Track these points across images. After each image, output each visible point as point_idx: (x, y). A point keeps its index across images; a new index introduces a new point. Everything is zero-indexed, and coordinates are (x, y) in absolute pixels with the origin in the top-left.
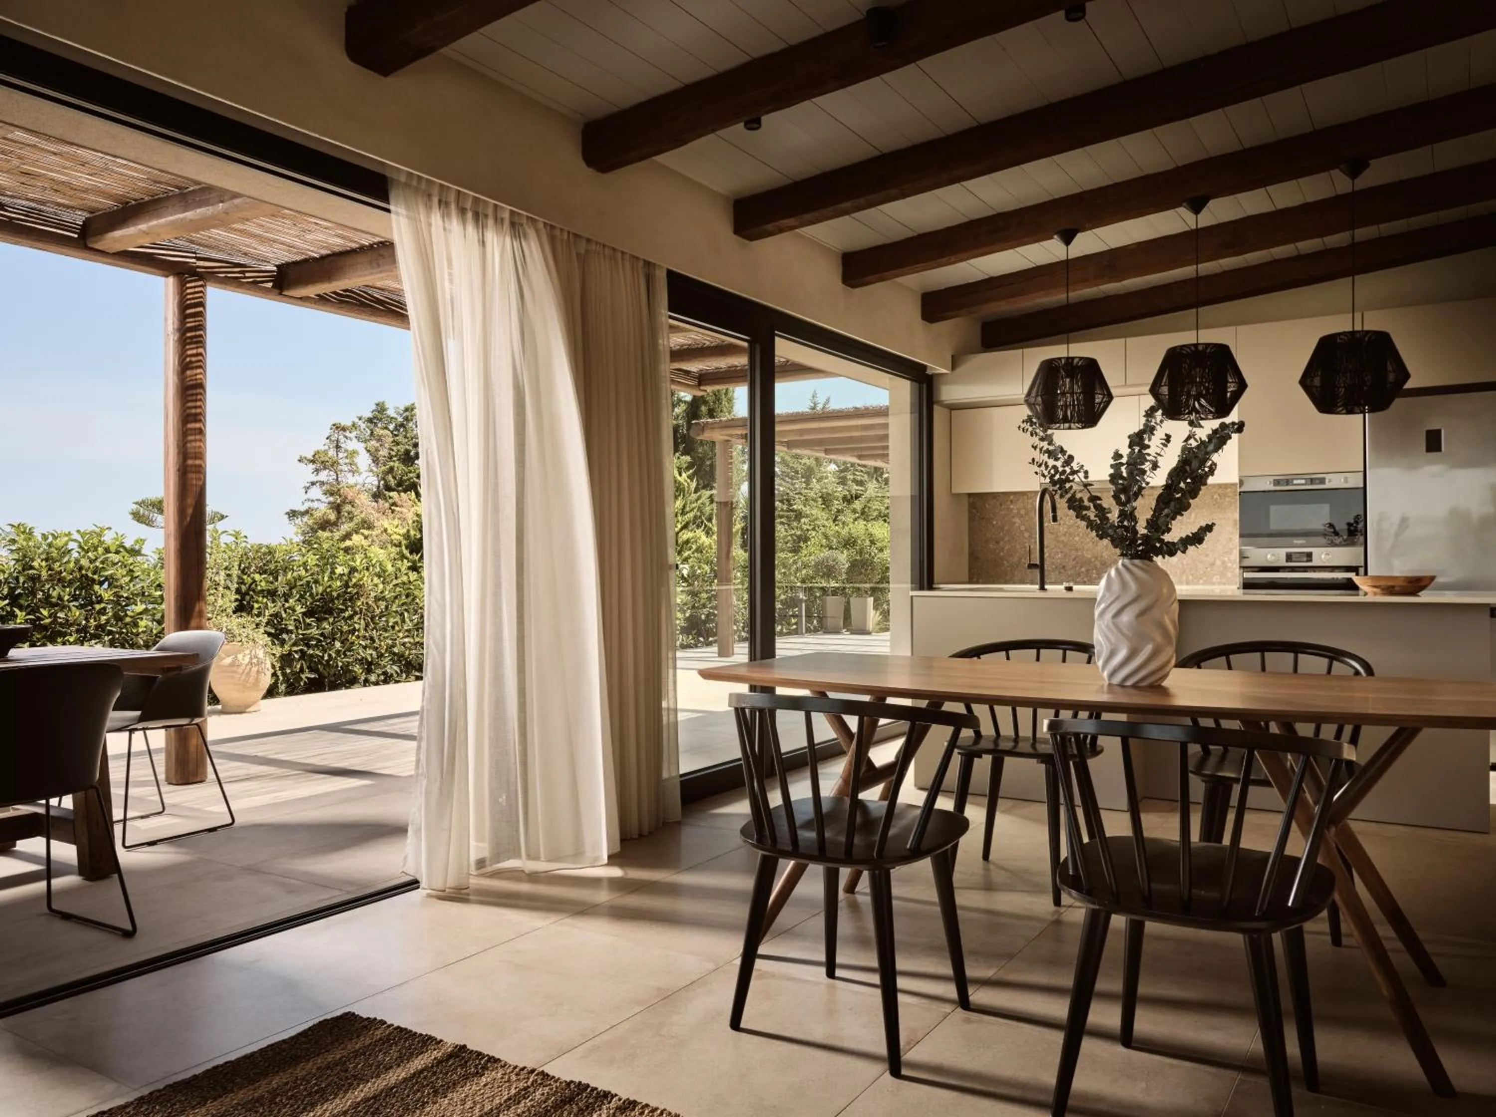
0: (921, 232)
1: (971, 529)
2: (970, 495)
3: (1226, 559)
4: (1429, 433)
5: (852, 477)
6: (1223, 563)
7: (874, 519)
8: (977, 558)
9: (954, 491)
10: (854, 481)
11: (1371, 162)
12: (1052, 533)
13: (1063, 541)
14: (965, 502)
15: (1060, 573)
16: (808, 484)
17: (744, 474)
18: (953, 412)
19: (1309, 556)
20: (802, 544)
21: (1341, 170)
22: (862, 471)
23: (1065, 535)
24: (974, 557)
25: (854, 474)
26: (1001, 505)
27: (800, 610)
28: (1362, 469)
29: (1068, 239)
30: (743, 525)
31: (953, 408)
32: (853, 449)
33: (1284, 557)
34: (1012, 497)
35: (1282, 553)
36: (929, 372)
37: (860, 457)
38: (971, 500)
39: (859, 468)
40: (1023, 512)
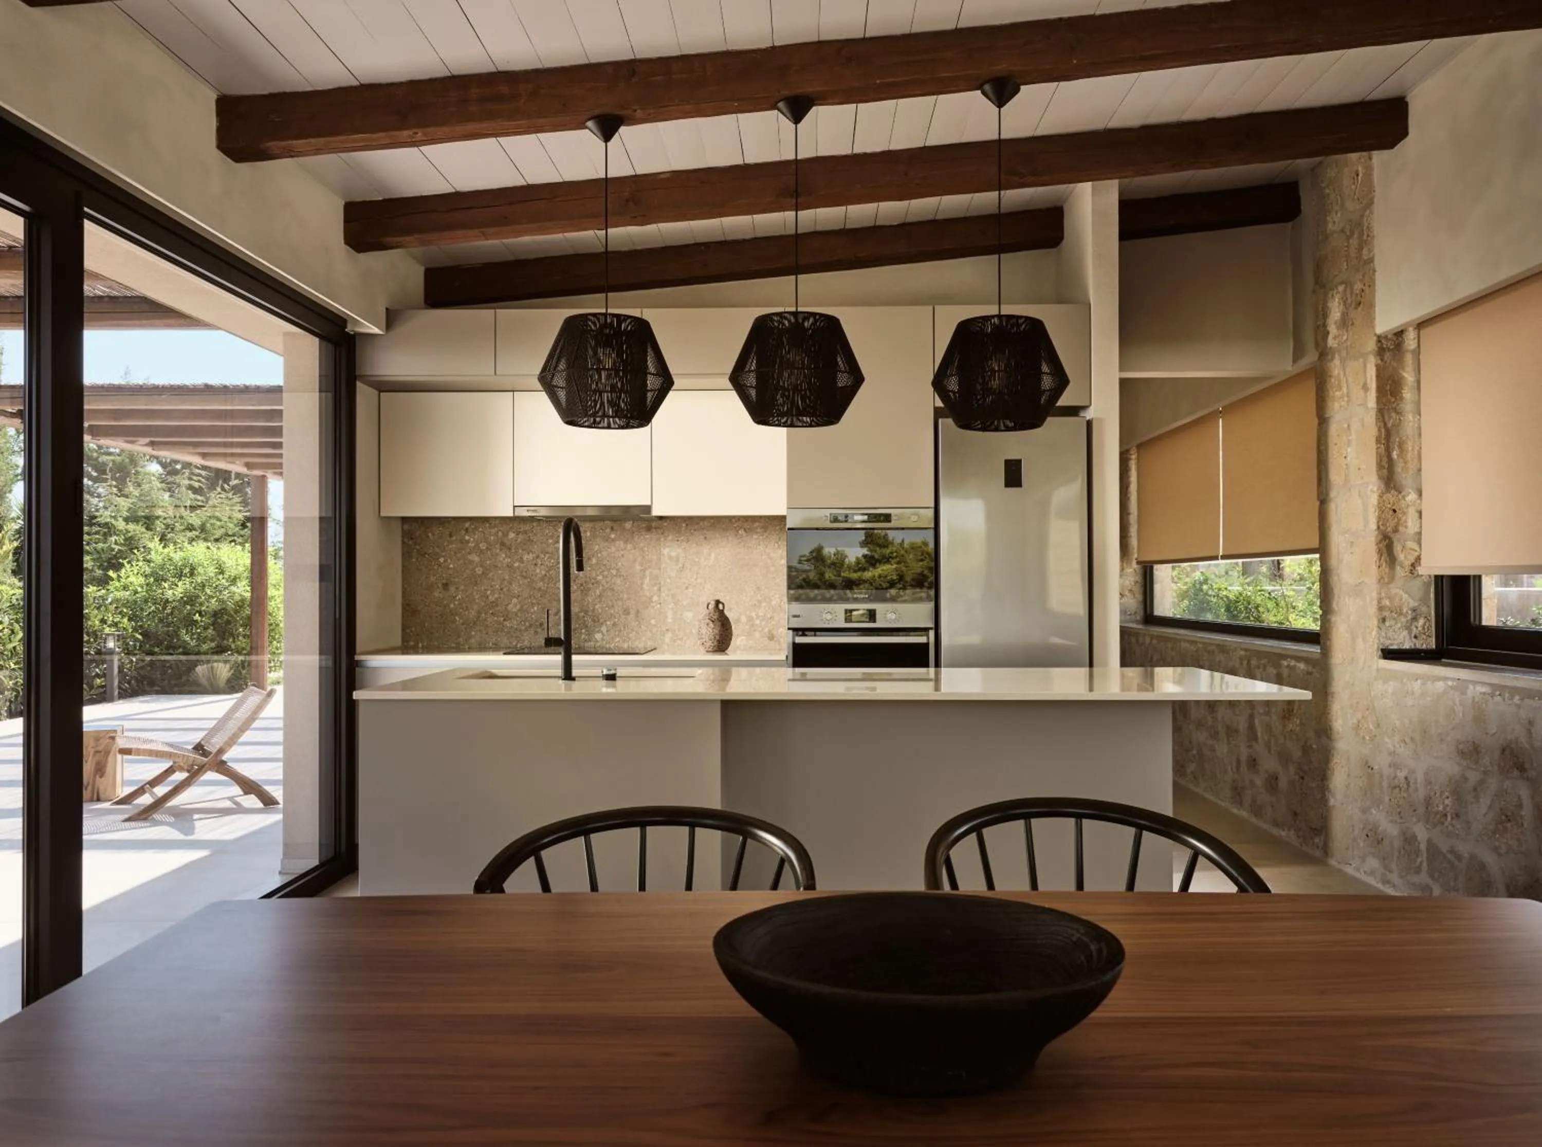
0: (365, 80)
1: (405, 570)
2: (404, 520)
3: (753, 614)
4: (1008, 463)
5: (187, 482)
6: (750, 619)
7: (217, 540)
8: (415, 612)
9: (382, 514)
10: (190, 488)
11: (1022, 87)
12: (525, 577)
13: (540, 589)
14: (397, 529)
15: (536, 633)
16: (120, 490)
17: (19, 471)
18: (382, 394)
19: (872, 615)
20: (111, 573)
21: (984, 93)
22: (200, 475)
23: (542, 579)
24: (409, 610)
25: (190, 479)
26: (451, 536)
27: (111, 667)
28: (932, 505)
29: (608, 130)
30: (16, 544)
31: (385, 387)
32: (196, 445)
33: (842, 616)
34: (467, 525)
35: (839, 609)
36: (349, 329)
37: (204, 456)
38: (406, 527)
39: (198, 471)
40: (483, 546)
